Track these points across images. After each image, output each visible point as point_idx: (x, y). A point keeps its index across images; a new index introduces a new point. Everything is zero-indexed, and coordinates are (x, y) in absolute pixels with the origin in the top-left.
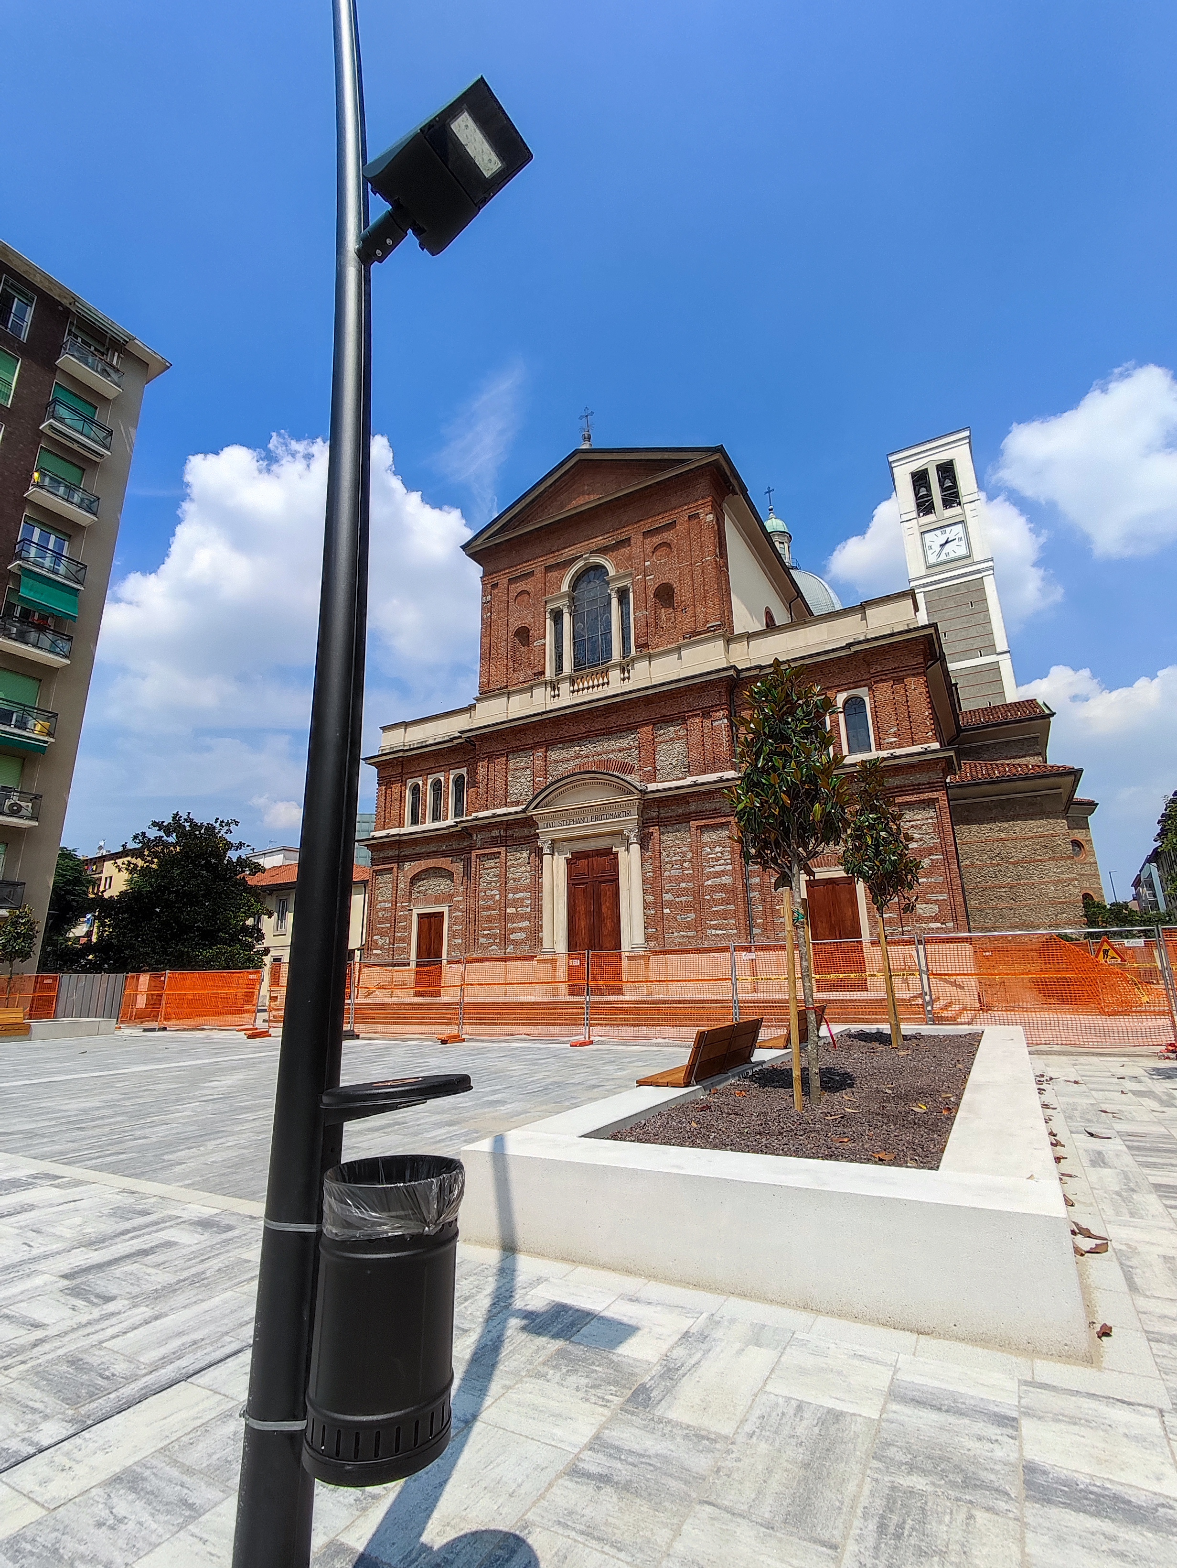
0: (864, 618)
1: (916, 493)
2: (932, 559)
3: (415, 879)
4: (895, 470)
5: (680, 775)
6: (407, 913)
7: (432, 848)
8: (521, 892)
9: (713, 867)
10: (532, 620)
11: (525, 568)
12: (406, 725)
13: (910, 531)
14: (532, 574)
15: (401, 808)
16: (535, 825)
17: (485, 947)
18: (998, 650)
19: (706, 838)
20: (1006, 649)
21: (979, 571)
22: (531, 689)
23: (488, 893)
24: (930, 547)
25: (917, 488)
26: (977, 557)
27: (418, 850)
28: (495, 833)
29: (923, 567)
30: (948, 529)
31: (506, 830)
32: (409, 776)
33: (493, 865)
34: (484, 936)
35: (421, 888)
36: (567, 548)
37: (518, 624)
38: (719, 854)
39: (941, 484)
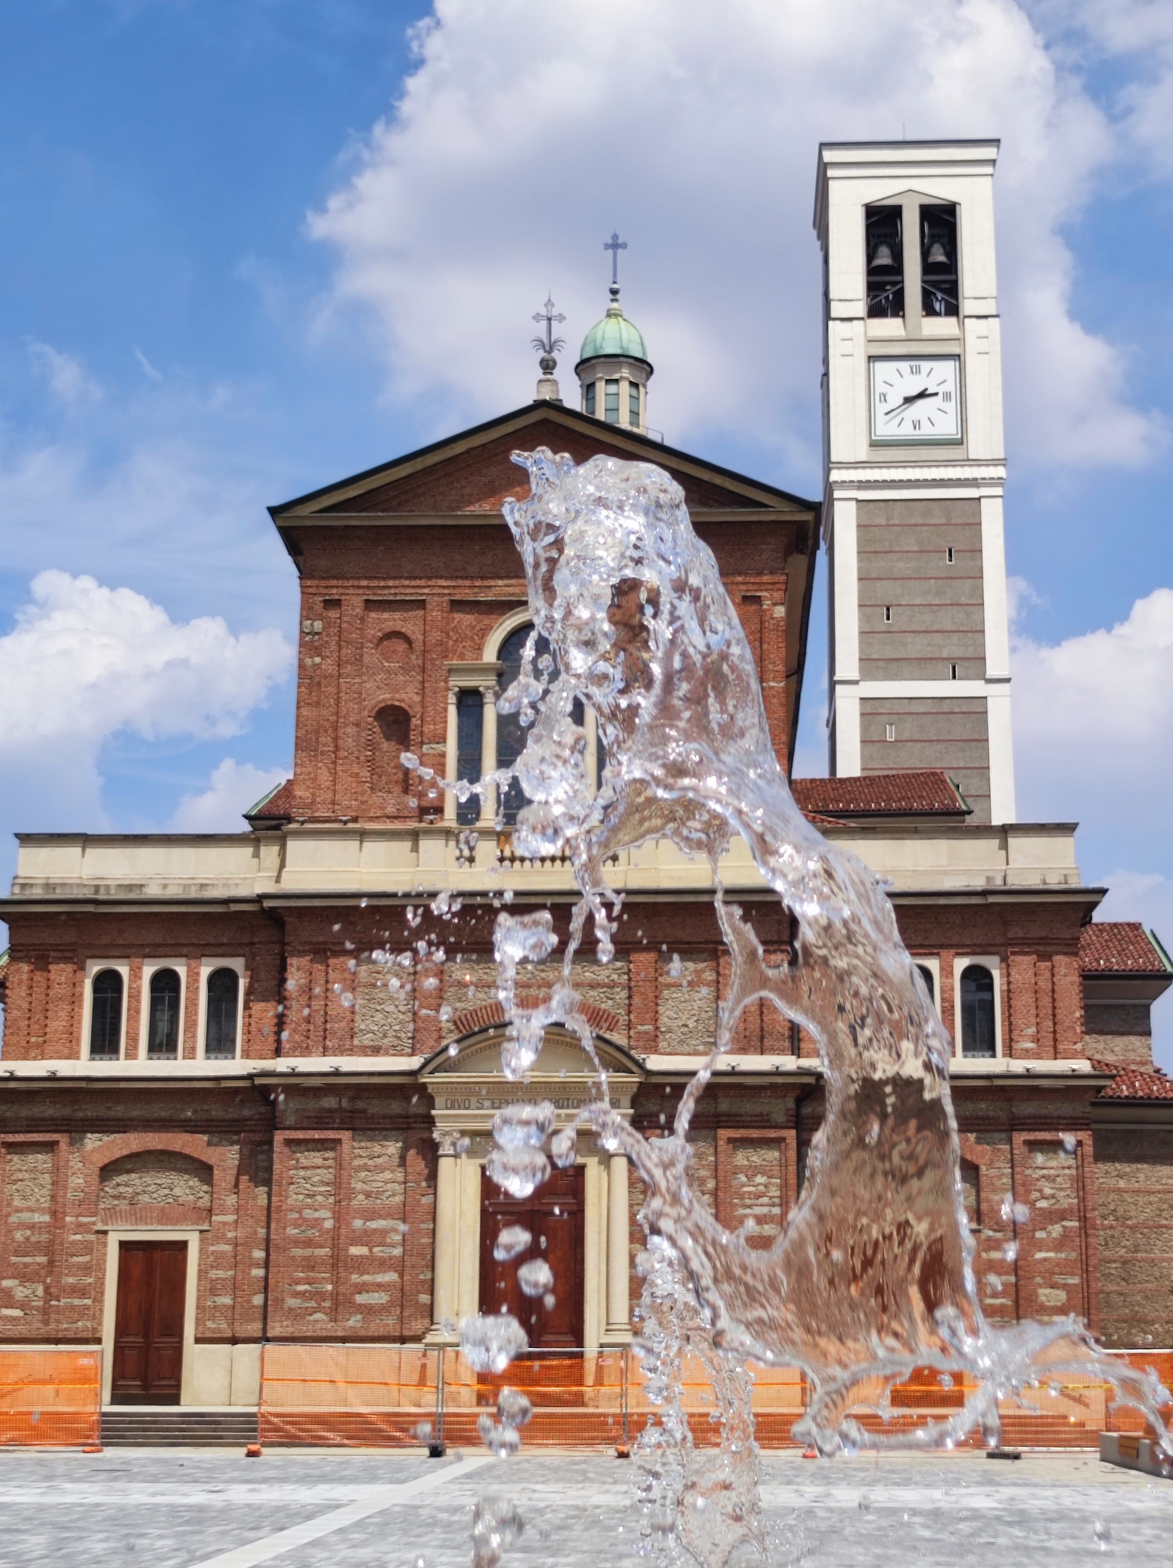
0: (1004, 846)
1: (870, 256)
2: (886, 429)
3: (108, 1171)
4: (831, 184)
5: (701, 1048)
6: (92, 1237)
7: (160, 1111)
8: (381, 1217)
9: (750, 1207)
10: (417, 699)
11: (406, 588)
12: (85, 840)
13: (847, 347)
14: (421, 604)
15: (73, 1018)
16: (429, 1101)
17: (296, 1315)
18: (991, 673)
19: (741, 1158)
20: (1003, 673)
21: (973, 483)
22: (415, 836)
23: (308, 1213)
24: (884, 397)
25: (873, 242)
26: (976, 448)
27: (119, 1110)
28: (329, 1102)
29: (864, 443)
30: (925, 365)
31: (353, 1099)
32: (96, 952)
33: (319, 1161)
34: (297, 1294)
35: (122, 1189)
36: (501, 578)
37: (384, 697)
38: (761, 1188)
39: (925, 253)
